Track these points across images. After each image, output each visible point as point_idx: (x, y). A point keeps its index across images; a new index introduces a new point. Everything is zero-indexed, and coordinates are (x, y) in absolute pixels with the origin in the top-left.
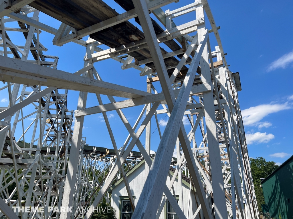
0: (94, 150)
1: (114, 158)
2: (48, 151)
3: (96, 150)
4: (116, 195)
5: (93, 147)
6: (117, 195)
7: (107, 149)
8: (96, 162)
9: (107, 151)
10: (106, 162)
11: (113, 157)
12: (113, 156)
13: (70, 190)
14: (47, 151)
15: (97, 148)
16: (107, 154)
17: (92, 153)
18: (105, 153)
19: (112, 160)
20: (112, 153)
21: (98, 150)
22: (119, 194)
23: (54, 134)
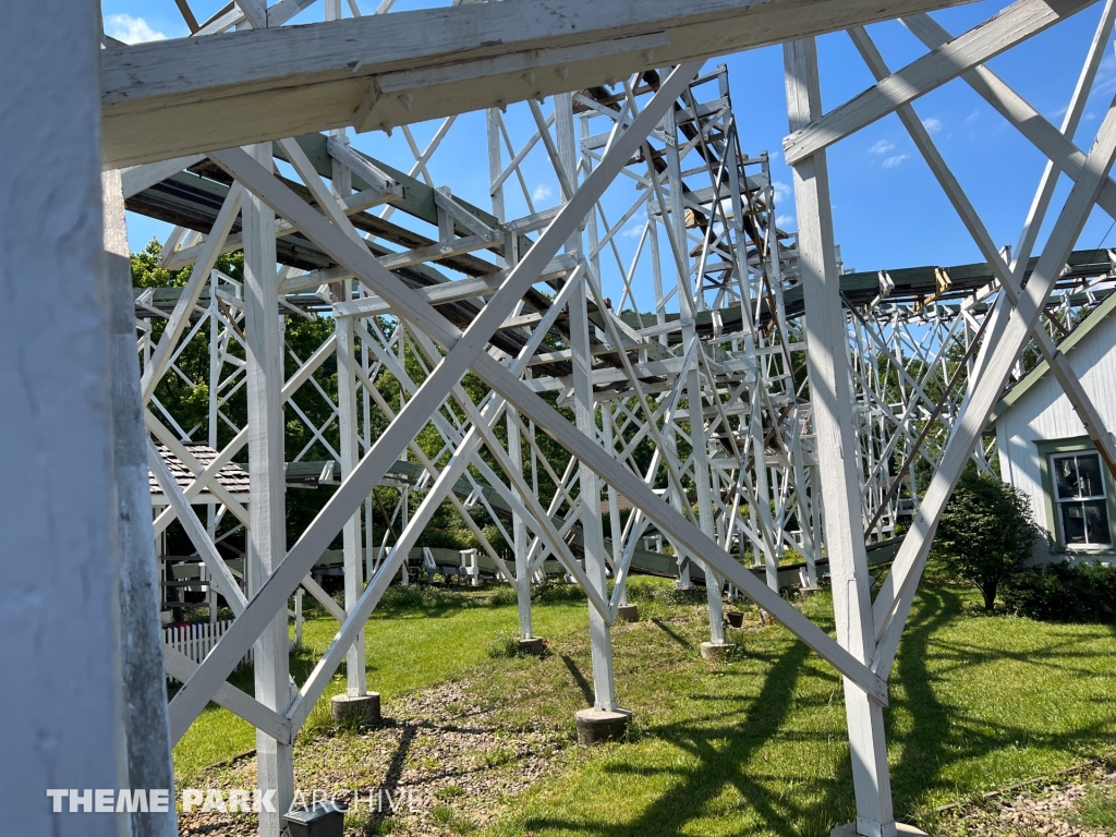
0: (885, 285)
1: (978, 298)
2: (718, 323)
3: (890, 281)
4: (1016, 439)
5: (876, 273)
6: (1022, 437)
7: (937, 270)
8: (902, 328)
9: (938, 276)
10: (941, 322)
11: (971, 297)
12: (974, 294)
13: (838, 433)
14: (715, 325)
15: (893, 274)
16: (942, 289)
17: (878, 298)
18: (934, 287)
19: (968, 309)
20: (966, 280)
21: (899, 283)
22: (1034, 432)
23: (720, 260)
